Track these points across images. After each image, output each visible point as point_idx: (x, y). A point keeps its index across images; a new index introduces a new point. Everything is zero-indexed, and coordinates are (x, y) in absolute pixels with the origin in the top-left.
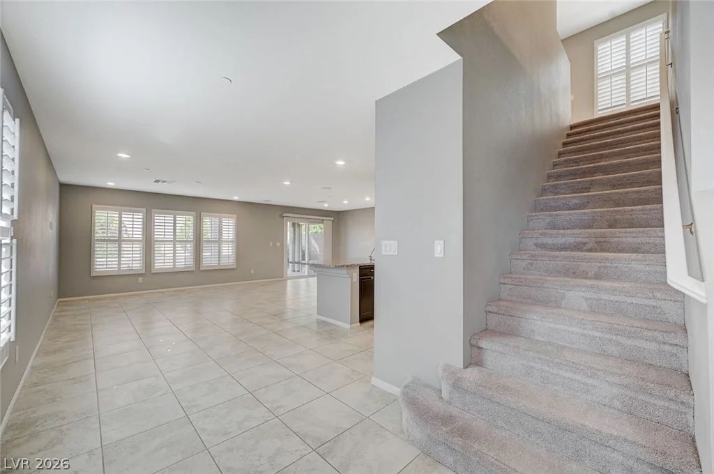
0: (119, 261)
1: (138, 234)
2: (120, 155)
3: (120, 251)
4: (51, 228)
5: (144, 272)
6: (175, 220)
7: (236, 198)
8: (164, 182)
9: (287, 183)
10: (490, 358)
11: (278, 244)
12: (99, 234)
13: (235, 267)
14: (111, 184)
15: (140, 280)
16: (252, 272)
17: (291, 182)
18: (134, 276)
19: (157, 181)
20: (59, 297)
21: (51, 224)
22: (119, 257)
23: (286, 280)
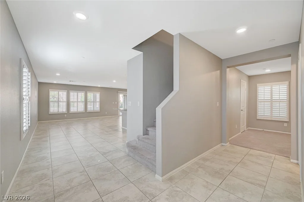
0: (58, 109)
1: (65, 100)
2: (57, 74)
3: (58, 105)
4: (36, 98)
5: (66, 113)
6: (77, 94)
7: (99, 86)
8: (73, 81)
9: (115, 81)
10: (150, 133)
11: (116, 103)
12: (51, 99)
13: (99, 111)
14: (55, 82)
15: (66, 115)
16: (106, 113)
17: (116, 81)
18: (63, 114)
19: (70, 81)
20: (38, 121)
21: (36, 96)
22: (58, 107)
23: (119, 116)
